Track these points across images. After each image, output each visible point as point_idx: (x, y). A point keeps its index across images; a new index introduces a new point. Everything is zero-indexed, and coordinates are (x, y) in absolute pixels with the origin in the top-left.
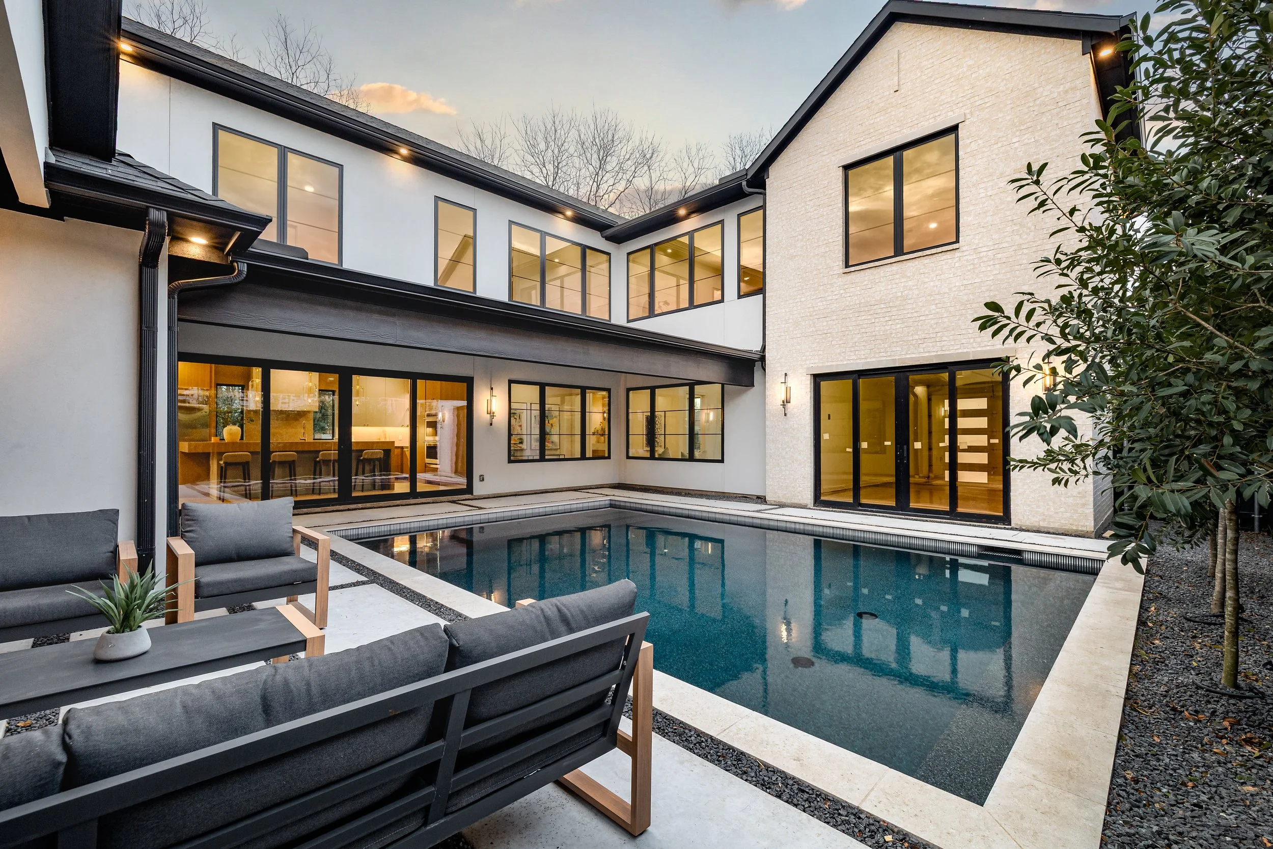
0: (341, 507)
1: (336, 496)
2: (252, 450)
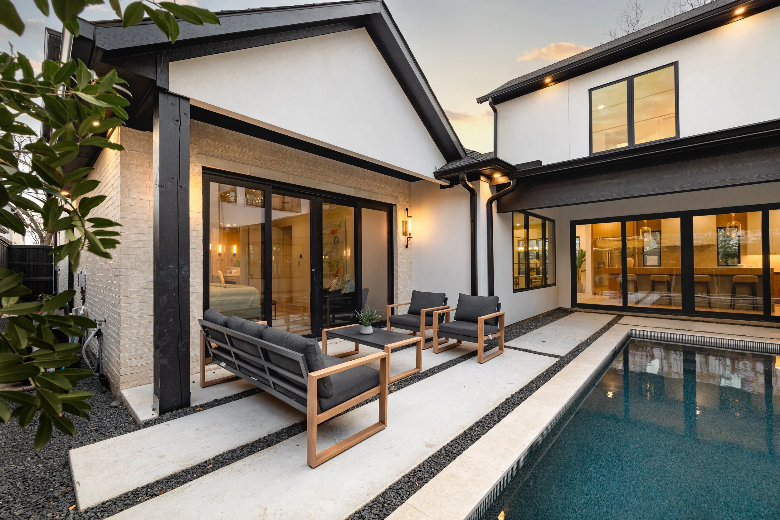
0: (683, 317)
1: (680, 308)
2: (638, 273)
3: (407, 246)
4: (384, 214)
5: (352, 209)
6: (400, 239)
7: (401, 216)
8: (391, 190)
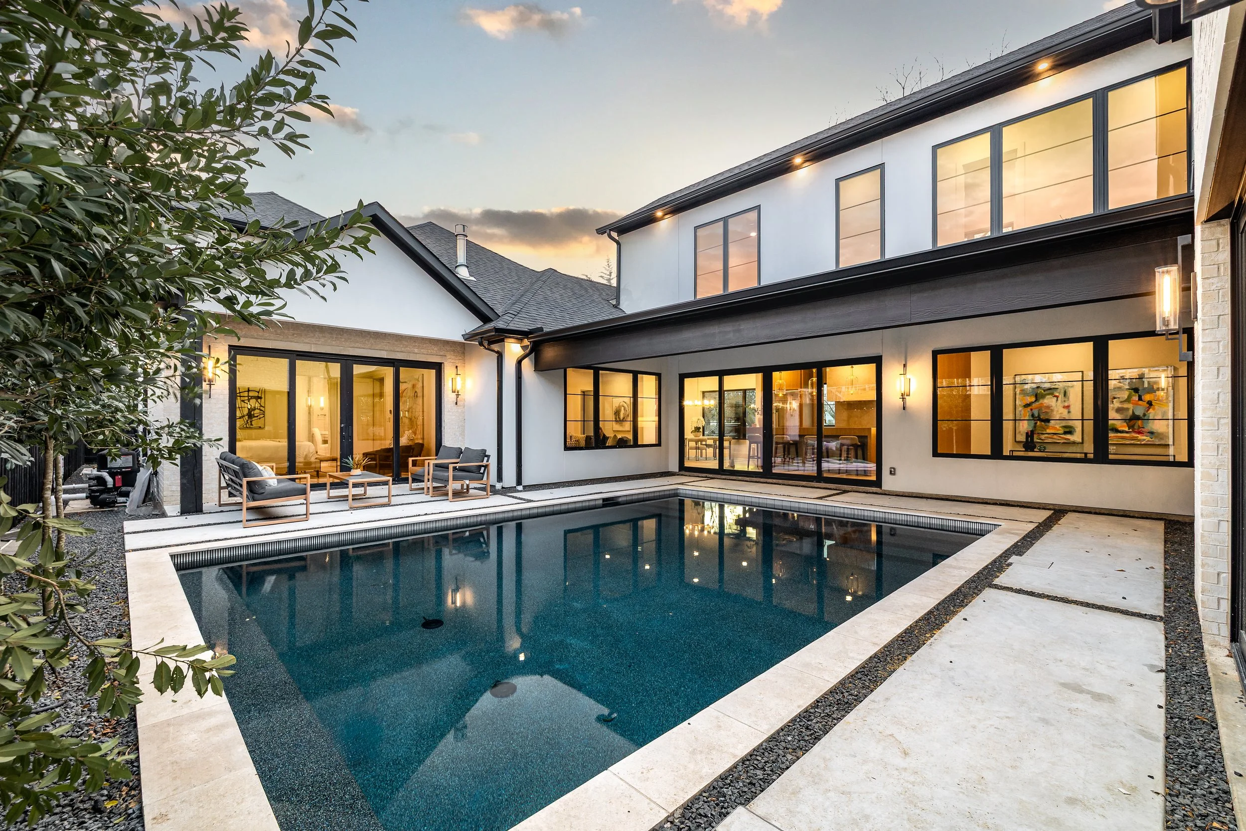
3: (456, 404)
4: (433, 372)
5: (391, 369)
6: (448, 397)
7: (448, 373)
8: (436, 349)
